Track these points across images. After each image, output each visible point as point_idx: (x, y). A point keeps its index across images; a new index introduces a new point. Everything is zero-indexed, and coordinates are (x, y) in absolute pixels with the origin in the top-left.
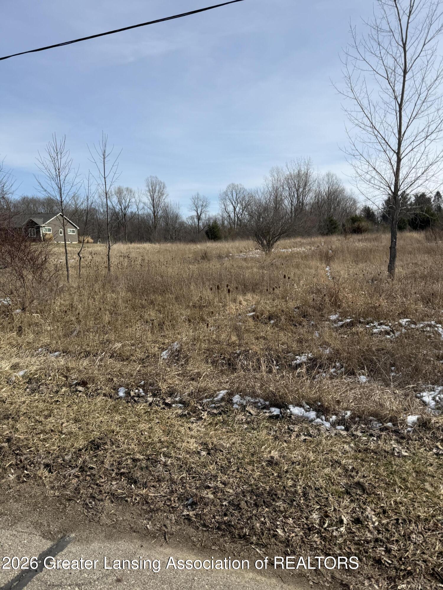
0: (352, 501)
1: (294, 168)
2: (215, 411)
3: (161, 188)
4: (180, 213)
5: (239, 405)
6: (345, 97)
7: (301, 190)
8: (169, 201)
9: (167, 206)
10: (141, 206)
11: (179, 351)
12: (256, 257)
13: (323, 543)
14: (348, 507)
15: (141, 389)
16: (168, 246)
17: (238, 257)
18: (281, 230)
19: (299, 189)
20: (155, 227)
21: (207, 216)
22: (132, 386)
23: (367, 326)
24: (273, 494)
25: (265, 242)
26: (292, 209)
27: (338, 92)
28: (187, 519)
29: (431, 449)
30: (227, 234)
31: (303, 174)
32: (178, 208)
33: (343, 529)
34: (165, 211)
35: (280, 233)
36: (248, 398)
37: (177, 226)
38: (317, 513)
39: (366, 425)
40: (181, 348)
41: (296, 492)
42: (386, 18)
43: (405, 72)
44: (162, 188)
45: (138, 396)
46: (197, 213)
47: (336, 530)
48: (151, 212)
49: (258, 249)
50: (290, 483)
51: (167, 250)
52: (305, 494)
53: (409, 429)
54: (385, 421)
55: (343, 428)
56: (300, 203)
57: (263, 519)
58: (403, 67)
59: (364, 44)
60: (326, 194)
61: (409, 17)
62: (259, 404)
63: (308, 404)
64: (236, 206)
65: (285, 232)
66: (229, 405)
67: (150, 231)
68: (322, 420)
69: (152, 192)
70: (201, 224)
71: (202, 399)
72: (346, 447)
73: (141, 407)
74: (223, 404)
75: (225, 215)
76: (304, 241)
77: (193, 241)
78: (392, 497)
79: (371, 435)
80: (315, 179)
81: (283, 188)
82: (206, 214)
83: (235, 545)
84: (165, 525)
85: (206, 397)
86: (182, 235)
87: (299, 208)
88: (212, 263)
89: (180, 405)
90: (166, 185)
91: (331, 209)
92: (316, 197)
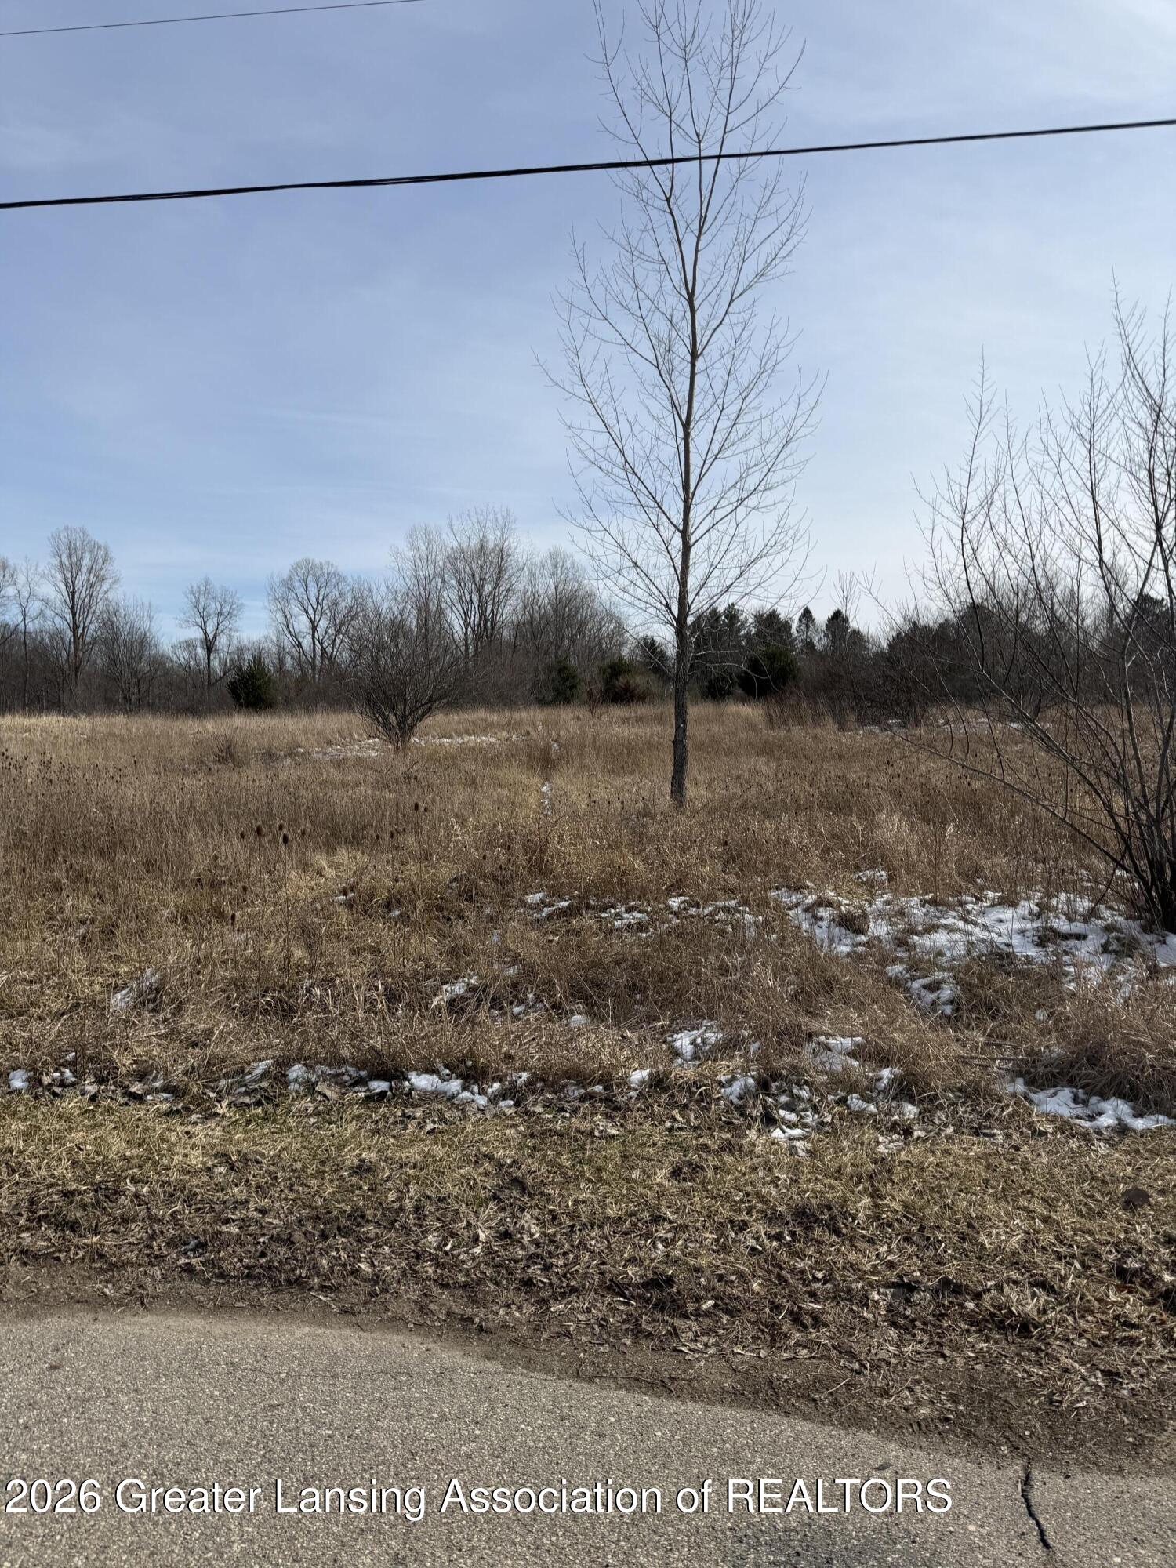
0: (503, 1209)
1: (469, 533)
2: (247, 1100)
3: (96, 562)
4: (153, 631)
5: (300, 1084)
6: (568, 395)
7: (488, 588)
8: (121, 597)
9: (115, 612)
10: (35, 607)
11: (157, 990)
12: (369, 757)
13: (439, 1271)
14: (492, 1219)
15: (67, 1071)
16: (119, 722)
17: (320, 756)
18: (433, 691)
19: (483, 586)
20: (77, 669)
21: (235, 641)
22: (45, 1064)
23: (603, 915)
24: (358, 1217)
25: (393, 719)
26: (466, 634)
27: (551, 384)
28: (185, 1270)
29: (662, 1122)
30: (293, 694)
31: (494, 550)
32: (149, 616)
33: (477, 1250)
34: (108, 623)
35: (431, 697)
36: (320, 1068)
37: (144, 665)
38: (435, 1234)
39: (555, 1093)
40: (163, 981)
41: (402, 1209)
42: (651, 232)
43: (694, 356)
44: (100, 561)
45: (62, 1084)
46: (205, 633)
47: (466, 1252)
48: (63, 625)
49: (374, 737)
50: (392, 1196)
51: (114, 735)
52: (417, 1210)
53: (632, 1094)
54: (590, 1084)
55: (512, 1102)
56: (486, 621)
57: (334, 1253)
58: (688, 342)
59: (605, 284)
60: (549, 603)
61: (699, 238)
62: (346, 1078)
63: (446, 1066)
64: (317, 619)
65: (446, 695)
66: (278, 1087)
67: (60, 680)
68: (473, 1093)
69: (70, 571)
70: (215, 663)
71: (216, 1080)
72: (510, 1132)
73: (71, 1103)
74: (265, 1084)
75: (287, 642)
76: (494, 718)
77: (194, 709)
78: (571, 1195)
79: (562, 1110)
80: (521, 565)
81: (443, 581)
82: (230, 638)
83: (279, 1297)
84: (141, 1286)
85: (226, 1076)
86: (157, 691)
87: (485, 632)
88: (248, 772)
89: (165, 1095)
90: (113, 554)
91: (563, 641)
92: (525, 607)
